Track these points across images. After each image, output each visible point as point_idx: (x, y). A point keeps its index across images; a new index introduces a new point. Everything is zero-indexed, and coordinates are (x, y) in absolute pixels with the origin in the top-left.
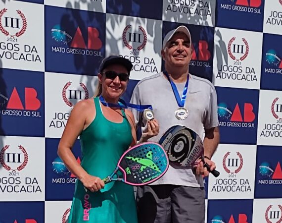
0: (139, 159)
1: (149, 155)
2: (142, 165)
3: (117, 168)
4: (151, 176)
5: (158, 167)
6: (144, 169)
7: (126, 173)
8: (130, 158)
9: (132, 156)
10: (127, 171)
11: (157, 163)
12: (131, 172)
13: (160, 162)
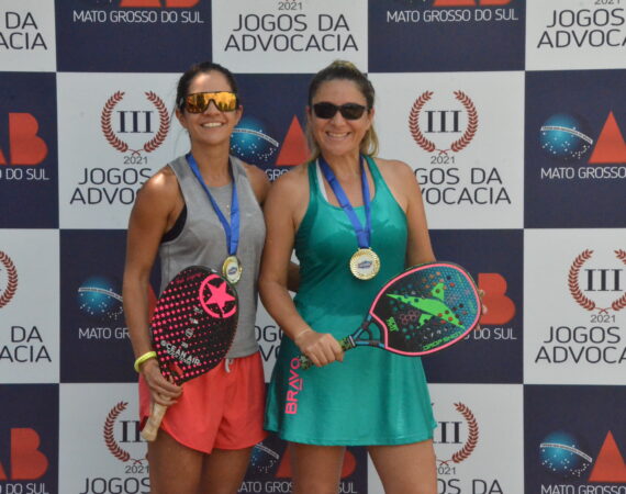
0: (417, 301)
1: (438, 291)
2: (422, 312)
3: (369, 319)
4: (441, 336)
5: (457, 316)
6: (426, 321)
7: (388, 328)
8: (395, 297)
9: (399, 294)
10: (390, 324)
11: (454, 309)
12: (399, 326)
13: (461, 306)
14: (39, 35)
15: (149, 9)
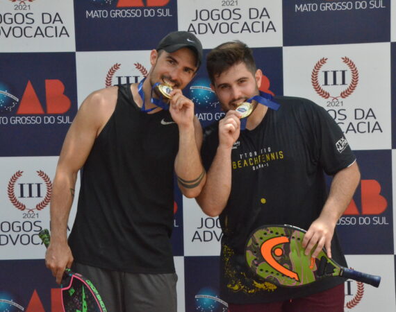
14: (64, 27)
15: (136, 8)
